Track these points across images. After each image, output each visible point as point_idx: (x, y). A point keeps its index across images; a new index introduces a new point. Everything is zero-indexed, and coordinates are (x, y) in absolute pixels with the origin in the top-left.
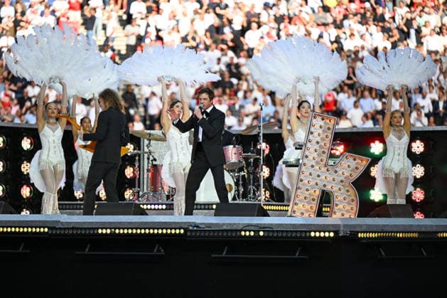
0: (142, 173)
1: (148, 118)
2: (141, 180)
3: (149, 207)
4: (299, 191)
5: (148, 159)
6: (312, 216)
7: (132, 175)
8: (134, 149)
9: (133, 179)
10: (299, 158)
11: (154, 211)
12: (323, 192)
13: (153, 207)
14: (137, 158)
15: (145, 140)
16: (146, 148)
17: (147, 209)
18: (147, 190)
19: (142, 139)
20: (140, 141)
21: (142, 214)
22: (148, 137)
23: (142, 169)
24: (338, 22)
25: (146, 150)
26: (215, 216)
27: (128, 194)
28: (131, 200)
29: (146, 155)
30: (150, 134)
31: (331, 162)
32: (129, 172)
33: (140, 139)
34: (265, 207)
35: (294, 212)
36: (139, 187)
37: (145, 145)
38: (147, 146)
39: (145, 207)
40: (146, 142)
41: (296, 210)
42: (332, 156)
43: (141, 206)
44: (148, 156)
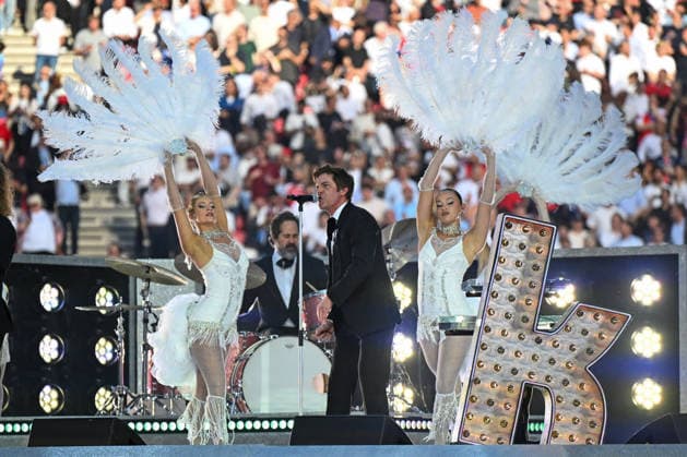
0: (131, 351)
1: (145, 232)
2: (131, 368)
3: (148, 426)
4: (475, 387)
5: (146, 321)
6: (505, 440)
7: (110, 356)
8: (115, 300)
9: (112, 367)
10: (476, 314)
11: (160, 436)
12: (528, 388)
13: (156, 426)
14: (120, 320)
15: (139, 280)
16: (140, 297)
17: (144, 431)
18: (144, 390)
19: (131, 279)
20: (128, 282)
21: (131, 443)
22: (143, 272)
23: (132, 344)
24: (563, 18)
25: (141, 302)
26: (292, 444)
27: (103, 399)
28: (108, 412)
29: (140, 314)
30: (149, 268)
31: (545, 325)
32: (104, 351)
33: (126, 278)
34: (402, 425)
35: (466, 434)
36: (127, 384)
37: (139, 291)
38: (142, 292)
39: (140, 427)
40: (141, 284)
41: (470, 429)
42: (546, 310)
43: (131, 425)
44: (145, 315)
